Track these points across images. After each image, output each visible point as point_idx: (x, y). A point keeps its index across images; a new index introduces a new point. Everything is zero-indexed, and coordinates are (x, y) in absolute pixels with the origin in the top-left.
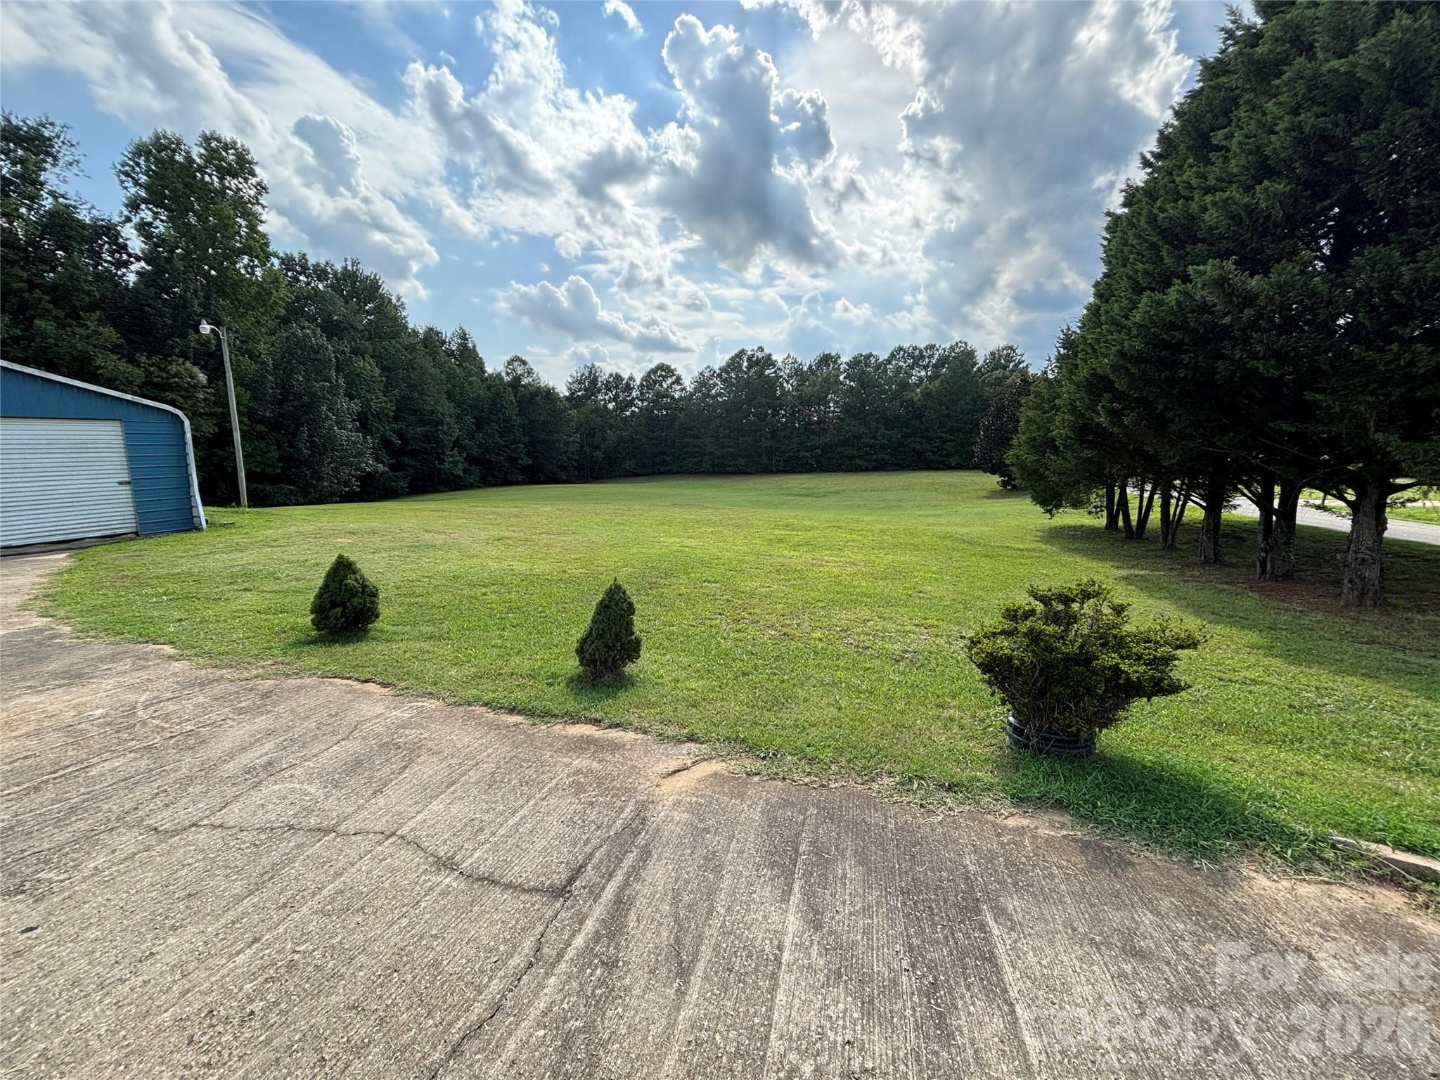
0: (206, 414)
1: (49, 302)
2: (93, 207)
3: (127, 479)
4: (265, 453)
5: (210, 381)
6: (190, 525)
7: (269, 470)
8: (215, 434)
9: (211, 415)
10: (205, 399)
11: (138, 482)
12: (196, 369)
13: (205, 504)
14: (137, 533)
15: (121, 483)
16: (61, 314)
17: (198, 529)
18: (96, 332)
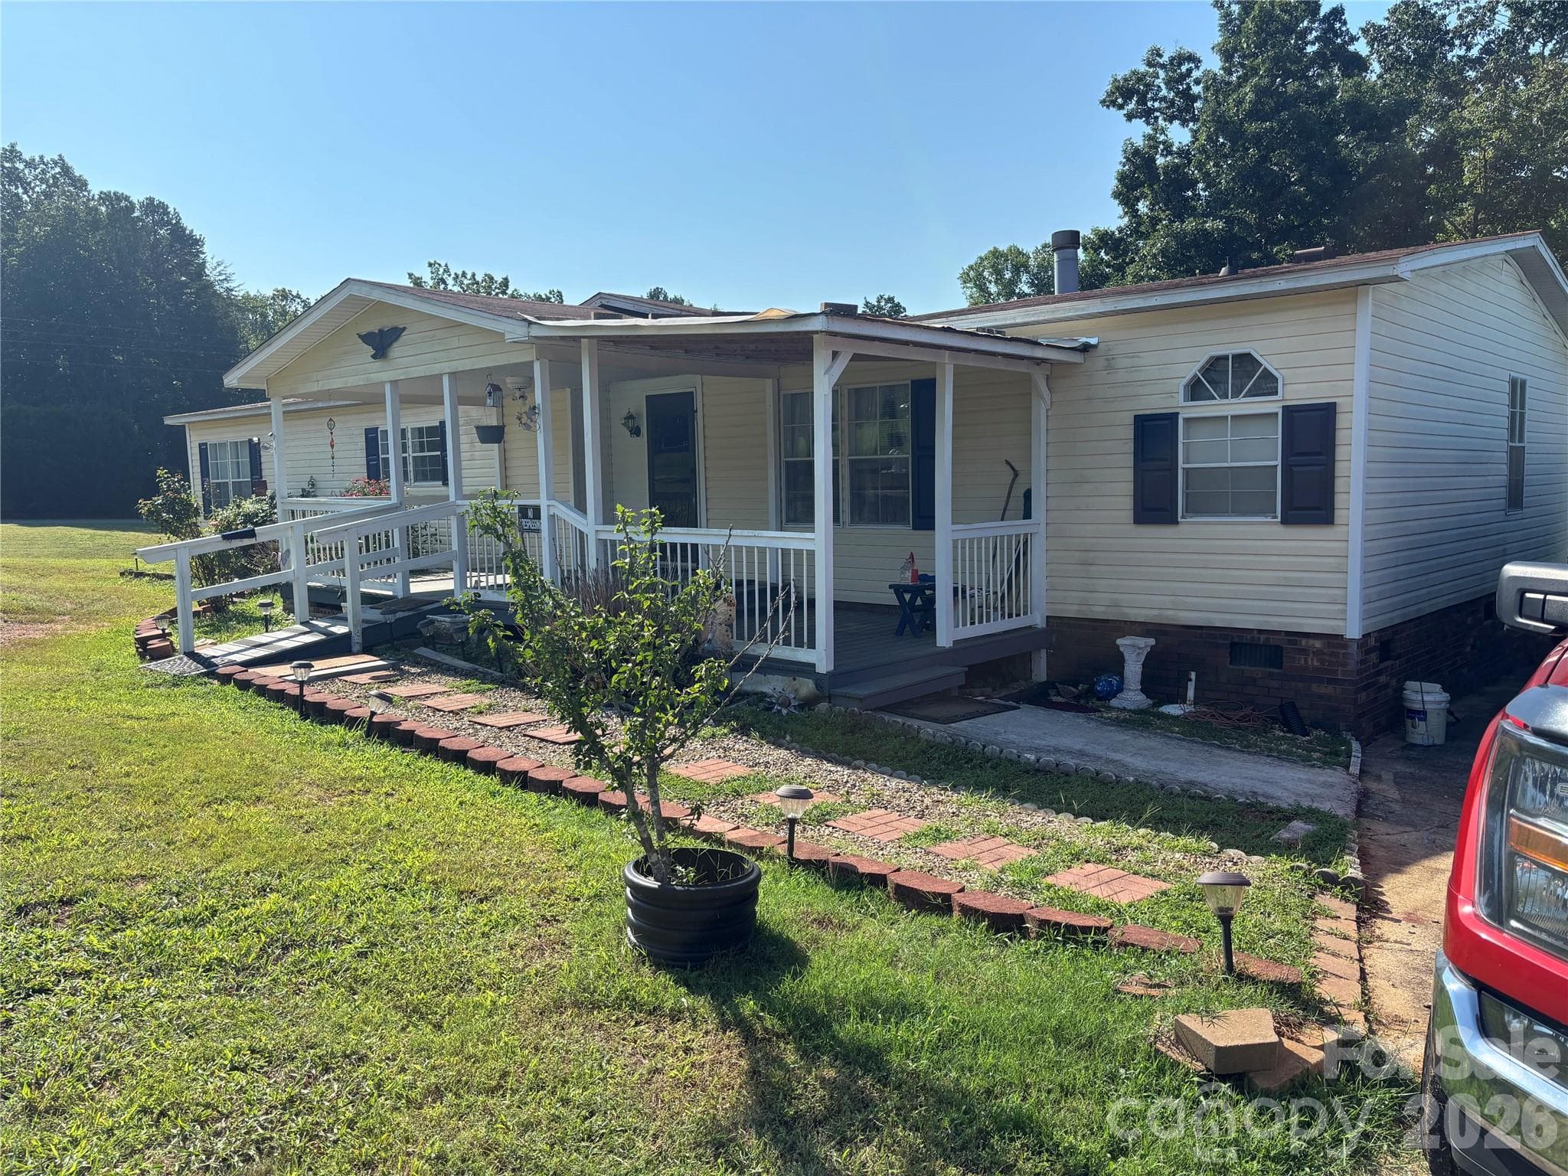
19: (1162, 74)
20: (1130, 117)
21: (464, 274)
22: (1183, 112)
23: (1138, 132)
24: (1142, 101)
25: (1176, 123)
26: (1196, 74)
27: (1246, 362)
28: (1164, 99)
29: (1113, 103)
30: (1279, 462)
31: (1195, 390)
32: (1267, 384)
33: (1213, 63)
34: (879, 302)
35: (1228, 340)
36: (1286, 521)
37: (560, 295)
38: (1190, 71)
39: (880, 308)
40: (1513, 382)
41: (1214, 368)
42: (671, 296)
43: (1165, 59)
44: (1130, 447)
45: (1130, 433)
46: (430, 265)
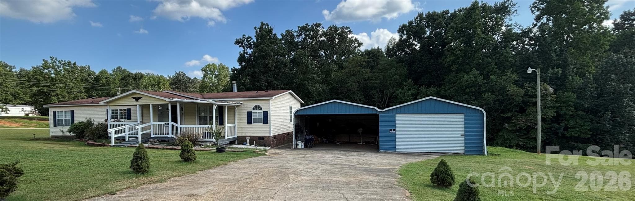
0: (551, 107)
1: (496, 68)
2: (520, 26)
3: (464, 134)
4: (582, 126)
5: (555, 91)
6: (481, 153)
7: (583, 136)
8: (554, 117)
9: (554, 107)
10: (551, 100)
11: (466, 135)
12: (548, 87)
13: (487, 146)
14: (464, 153)
15: (462, 135)
16: (500, 72)
17: (484, 155)
18: (510, 77)
19: (246, 39)
20: (240, 46)
21: (62, 61)
22: (250, 47)
23: (241, 50)
24: (242, 44)
25: (249, 49)
26: (252, 41)
27: (259, 106)
28: (246, 44)
29: (237, 44)
30: (262, 117)
31: (254, 109)
32: (261, 109)
33: (254, 39)
34: (179, 73)
35: (257, 103)
36: (264, 124)
37: (89, 67)
38: (251, 40)
39: (180, 74)
40: (290, 107)
41: (256, 107)
42: (123, 69)
43: (246, 37)
44: (247, 115)
45: (246, 113)
46: (51, 57)
